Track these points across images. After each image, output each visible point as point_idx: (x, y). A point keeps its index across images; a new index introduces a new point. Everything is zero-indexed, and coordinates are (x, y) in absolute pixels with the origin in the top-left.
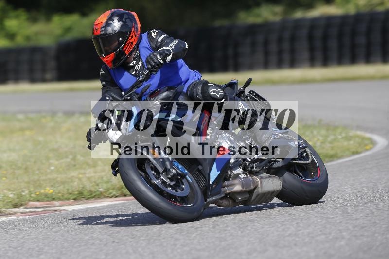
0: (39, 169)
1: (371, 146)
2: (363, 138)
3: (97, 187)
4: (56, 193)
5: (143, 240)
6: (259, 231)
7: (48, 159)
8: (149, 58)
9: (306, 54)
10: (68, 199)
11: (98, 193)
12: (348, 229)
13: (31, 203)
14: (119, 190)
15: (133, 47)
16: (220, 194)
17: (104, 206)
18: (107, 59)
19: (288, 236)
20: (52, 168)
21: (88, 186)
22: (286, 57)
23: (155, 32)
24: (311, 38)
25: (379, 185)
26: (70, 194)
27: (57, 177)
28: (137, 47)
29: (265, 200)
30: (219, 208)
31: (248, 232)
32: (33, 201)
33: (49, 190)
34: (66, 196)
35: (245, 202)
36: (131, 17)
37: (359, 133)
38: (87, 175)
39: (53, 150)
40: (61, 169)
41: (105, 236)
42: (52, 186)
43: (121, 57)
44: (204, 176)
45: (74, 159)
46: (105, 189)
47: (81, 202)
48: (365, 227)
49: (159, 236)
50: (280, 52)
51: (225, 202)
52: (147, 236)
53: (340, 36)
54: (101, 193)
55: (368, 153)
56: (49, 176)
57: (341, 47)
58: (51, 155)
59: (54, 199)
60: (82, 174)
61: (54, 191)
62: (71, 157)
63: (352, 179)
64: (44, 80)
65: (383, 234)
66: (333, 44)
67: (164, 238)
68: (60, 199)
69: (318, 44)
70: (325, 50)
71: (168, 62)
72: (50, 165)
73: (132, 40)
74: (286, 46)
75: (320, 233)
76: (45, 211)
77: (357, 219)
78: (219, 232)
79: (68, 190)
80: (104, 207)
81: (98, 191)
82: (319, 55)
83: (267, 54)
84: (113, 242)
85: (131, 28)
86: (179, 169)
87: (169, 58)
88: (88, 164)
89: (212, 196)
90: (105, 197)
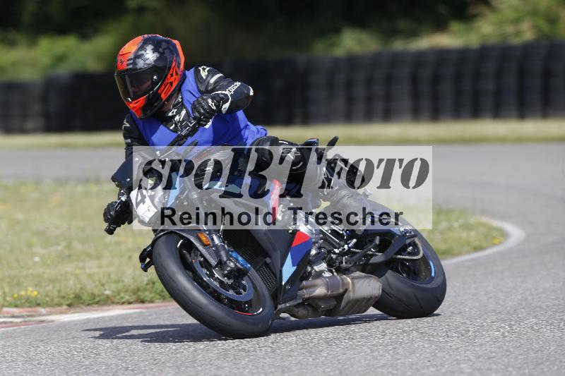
0: (18, 261)
1: (502, 239)
2: (490, 228)
3: (102, 289)
4: (42, 296)
5: (170, 367)
6: (339, 358)
7: (30, 245)
8: (196, 103)
9: (407, 103)
10: (60, 305)
11: (102, 297)
12: (469, 360)
13: (5, 309)
14: (134, 293)
15: (173, 88)
16: (295, 298)
17: (112, 316)
18: (134, 105)
19: (382, 366)
20: (37, 259)
21: (89, 287)
22: (379, 106)
23: (206, 70)
24: (414, 80)
25: (513, 297)
26: (63, 297)
27: (44, 273)
28: (179, 90)
29: (358, 310)
30: (293, 319)
31: (322, 359)
32: (9, 306)
33: (32, 291)
34: (56, 301)
35: (330, 312)
36: (171, 47)
37: (484, 219)
38: (88, 271)
39: (38, 233)
40: (49, 261)
41: (115, 361)
42: (36, 285)
43: (154, 103)
44: (273, 274)
45: (69, 247)
46: (113, 292)
47: (79, 310)
48: (494, 357)
49: (194, 362)
50: (370, 99)
51: (302, 311)
52: (176, 361)
53: (458, 78)
54: (108, 297)
55: (496, 249)
56: (31, 271)
57: (458, 93)
58: (35, 240)
59: (39, 305)
60: (80, 269)
61: (39, 293)
62: (63, 244)
63: (473, 286)
64: (23, 131)
65: (519, 368)
66: (447, 89)
67: (200, 366)
68: (47, 305)
69: (425, 88)
70: (435, 97)
71: (224, 112)
72: (33, 255)
73: (172, 79)
74: (379, 90)
75: (428, 364)
76: (26, 322)
77: (481, 345)
78: (281, 359)
79: (59, 291)
80: (112, 318)
81: (103, 294)
82: (426, 104)
83: (350, 100)
84: (127, 369)
85: (171, 62)
86: (239, 262)
87: (226, 106)
88: (89, 255)
89: (285, 302)
90: (113, 303)
